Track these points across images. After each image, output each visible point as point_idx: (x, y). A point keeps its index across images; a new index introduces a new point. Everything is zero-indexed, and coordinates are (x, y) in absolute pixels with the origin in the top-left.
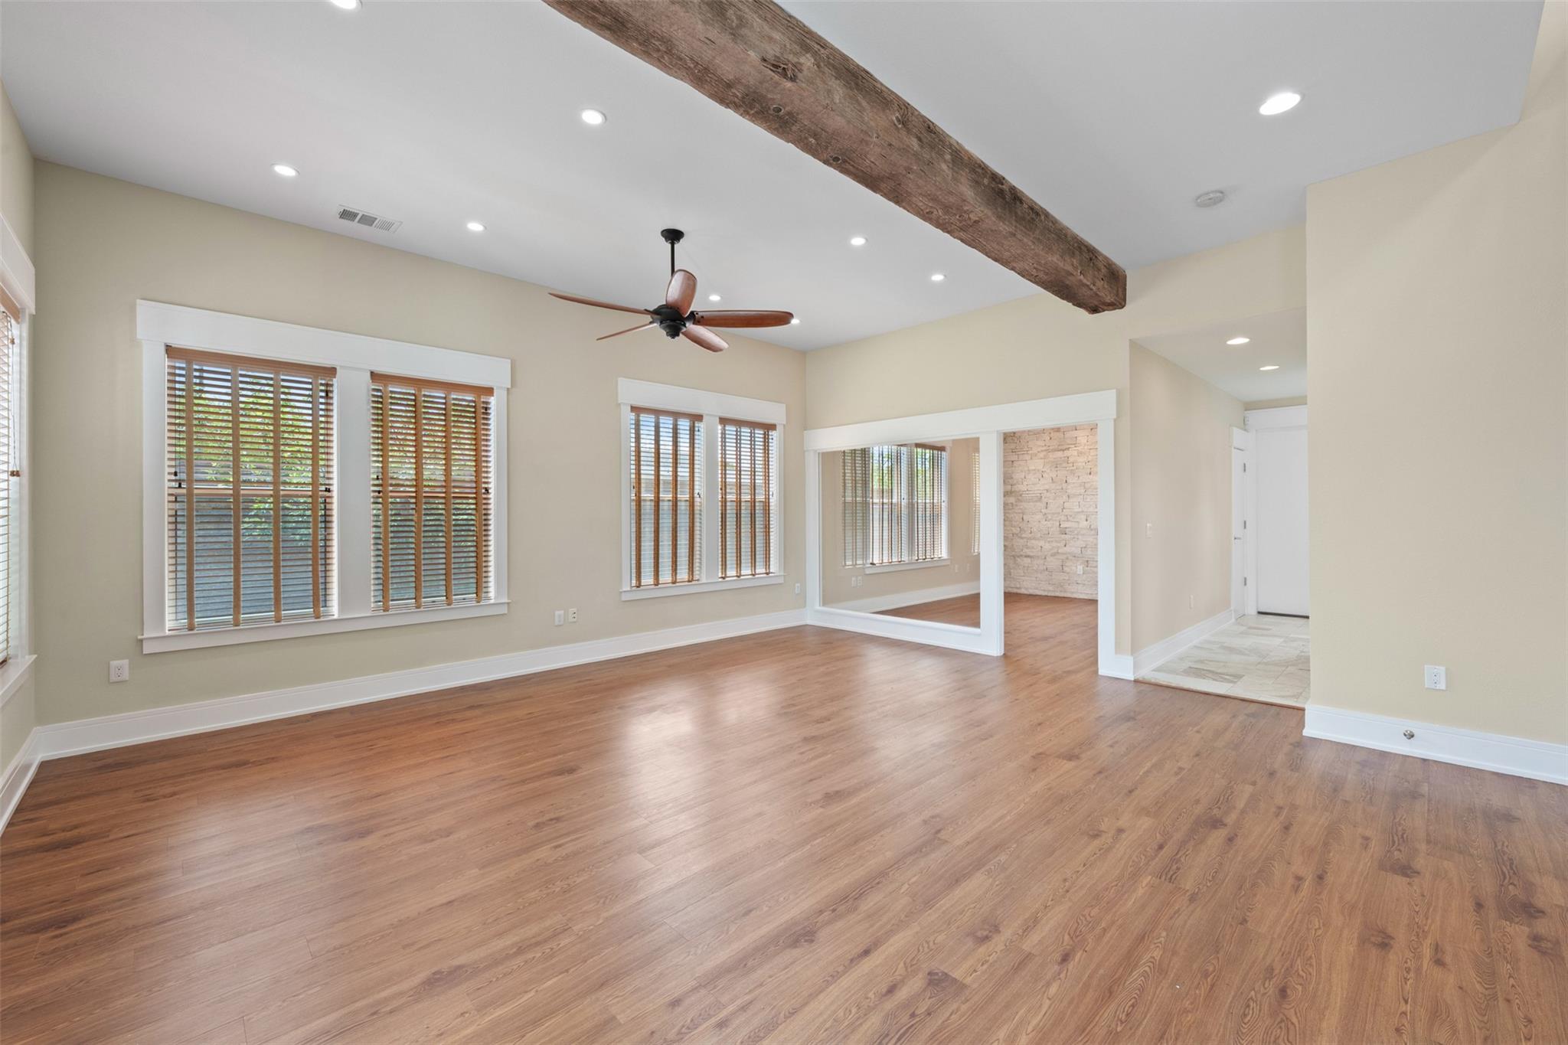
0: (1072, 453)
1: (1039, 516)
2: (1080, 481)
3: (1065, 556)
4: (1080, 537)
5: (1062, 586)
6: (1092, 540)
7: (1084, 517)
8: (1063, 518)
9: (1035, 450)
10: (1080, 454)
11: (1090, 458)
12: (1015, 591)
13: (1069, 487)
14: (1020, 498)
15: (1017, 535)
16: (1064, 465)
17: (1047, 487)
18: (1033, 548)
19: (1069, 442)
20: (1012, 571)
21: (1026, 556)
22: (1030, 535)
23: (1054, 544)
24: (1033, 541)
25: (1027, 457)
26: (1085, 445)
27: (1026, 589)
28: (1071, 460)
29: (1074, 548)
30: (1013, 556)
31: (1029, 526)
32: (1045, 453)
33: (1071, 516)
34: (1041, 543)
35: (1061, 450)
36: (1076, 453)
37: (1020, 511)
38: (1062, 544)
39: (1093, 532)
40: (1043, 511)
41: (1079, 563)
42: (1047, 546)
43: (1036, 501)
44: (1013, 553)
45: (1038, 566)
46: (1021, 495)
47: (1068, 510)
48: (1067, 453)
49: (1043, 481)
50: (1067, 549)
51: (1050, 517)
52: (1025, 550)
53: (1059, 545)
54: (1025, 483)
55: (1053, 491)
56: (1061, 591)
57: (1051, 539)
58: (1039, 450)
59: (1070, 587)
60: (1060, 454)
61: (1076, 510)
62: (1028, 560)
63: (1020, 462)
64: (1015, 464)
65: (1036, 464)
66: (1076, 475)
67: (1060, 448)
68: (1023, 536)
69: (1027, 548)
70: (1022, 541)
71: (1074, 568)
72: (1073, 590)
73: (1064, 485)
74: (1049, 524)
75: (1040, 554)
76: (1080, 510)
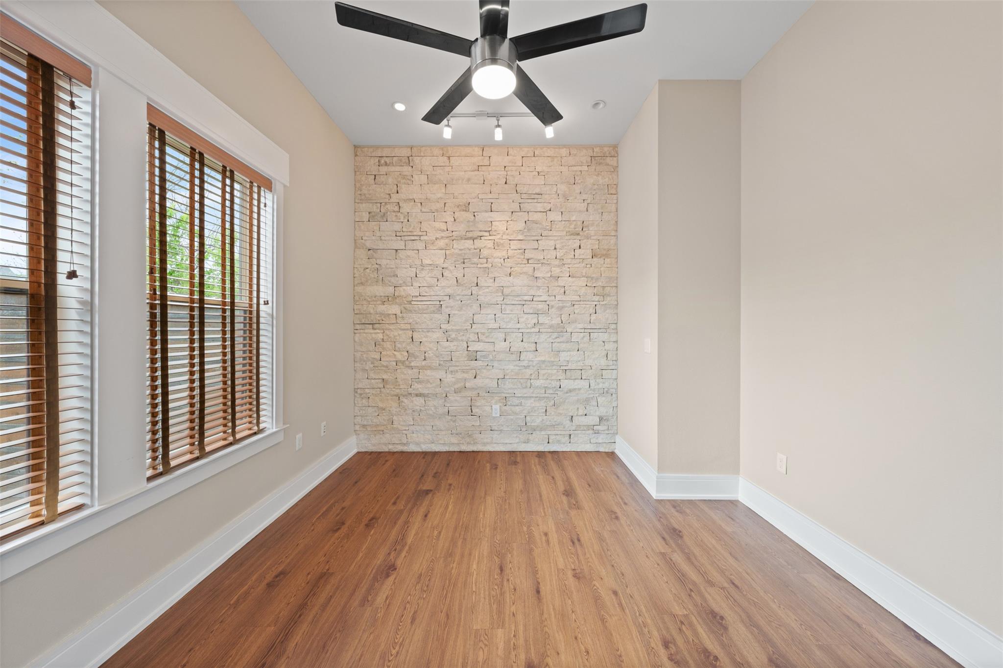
0: (485, 243)
1: (437, 335)
2: (496, 284)
3: (475, 393)
4: (496, 364)
5: (470, 436)
6: (512, 367)
7: (502, 336)
8: (473, 337)
9: (432, 236)
10: (496, 246)
11: (510, 253)
12: (400, 448)
13: (480, 293)
14: (408, 306)
15: (403, 362)
16: (475, 260)
17: (449, 291)
18: (428, 381)
19: (481, 226)
20: (395, 418)
21: (417, 395)
22: (424, 363)
23: (460, 375)
24: (429, 372)
25: (420, 245)
26: (504, 233)
27: (418, 444)
28: (485, 252)
29: (486, 380)
30: (397, 395)
31: (423, 349)
32: (447, 241)
33: (483, 334)
34: (441, 374)
35: (470, 238)
36: (490, 244)
37: (408, 326)
38: (471, 375)
39: (514, 357)
40: (442, 326)
41: (493, 401)
42: (449, 379)
43: (434, 312)
44: (398, 391)
45: (436, 408)
46: (410, 302)
47: (479, 326)
48: (478, 243)
49: (443, 282)
50: (479, 382)
51: (453, 336)
52: (416, 386)
53: (466, 375)
54: (416, 284)
55: (458, 298)
56: (468, 443)
57: (456, 368)
58: (438, 236)
59: (482, 436)
60: (468, 244)
61: (491, 326)
62: (419, 401)
63: (409, 253)
64: (401, 254)
65: (434, 256)
66: (491, 275)
67: (470, 235)
68: (413, 364)
69: (420, 382)
70: (410, 372)
71: (488, 409)
72: (485, 441)
73: (475, 290)
74: (452, 345)
75: (438, 390)
76: (496, 326)
